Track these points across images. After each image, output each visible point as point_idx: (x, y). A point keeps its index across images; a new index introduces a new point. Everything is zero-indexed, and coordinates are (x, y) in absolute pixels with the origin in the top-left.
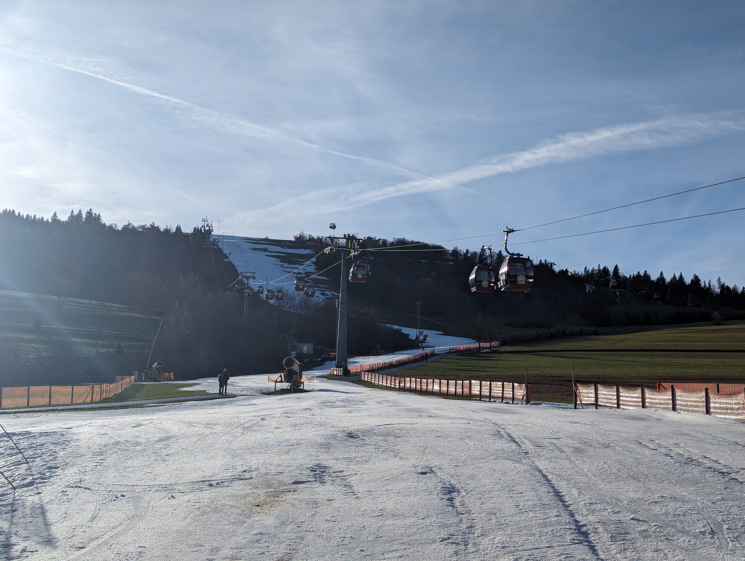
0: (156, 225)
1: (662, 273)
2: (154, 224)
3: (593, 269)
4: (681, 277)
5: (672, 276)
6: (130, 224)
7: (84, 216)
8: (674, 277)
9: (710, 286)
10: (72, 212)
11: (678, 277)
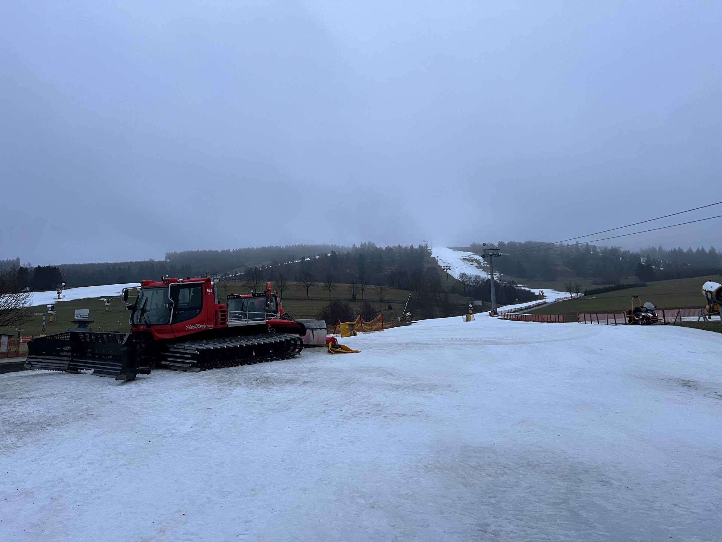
0: (401, 246)
2: (400, 245)
4: (703, 249)
6: (388, 247)
7: (367, 244)
8: (698, 249)
10: (362, 243)
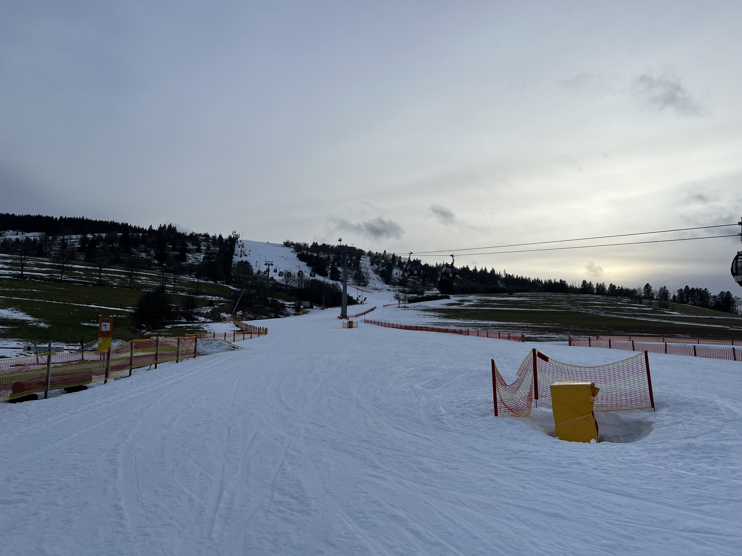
1: (475, 267)
3: (440, 264)
4: (485, 269)
5: (481, 269)
7: (167, 227)
8: (482, 269)
9: (500, 274)
10: (161, 225)
11: (484, 269)
